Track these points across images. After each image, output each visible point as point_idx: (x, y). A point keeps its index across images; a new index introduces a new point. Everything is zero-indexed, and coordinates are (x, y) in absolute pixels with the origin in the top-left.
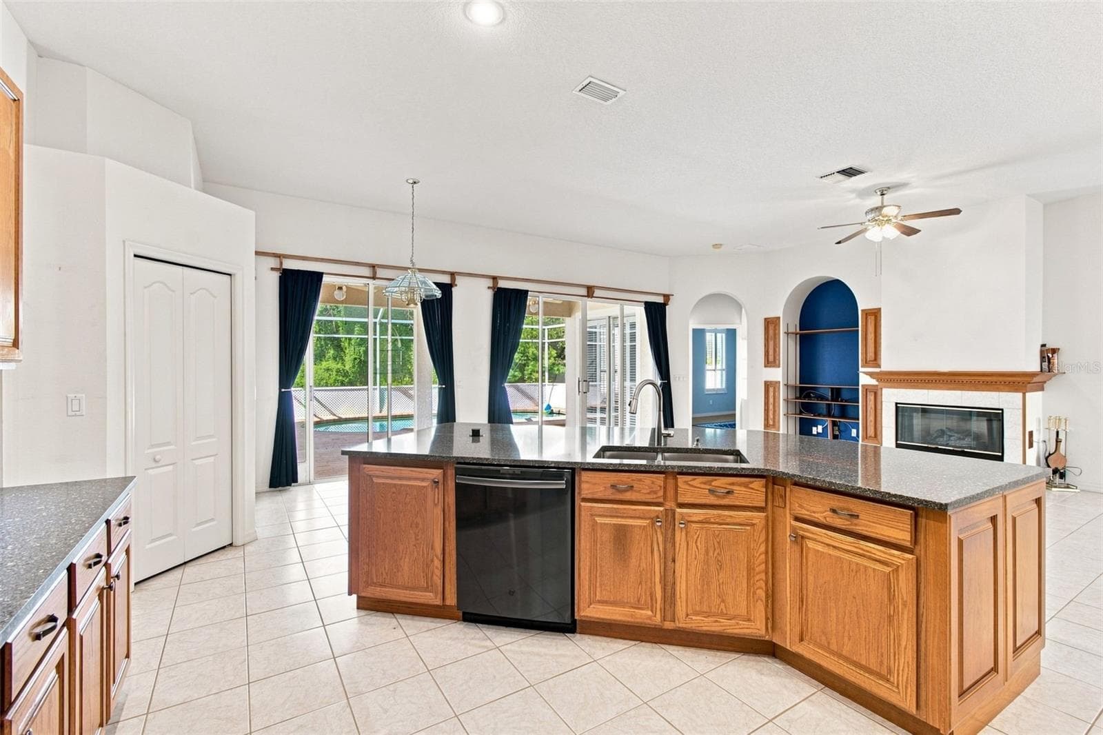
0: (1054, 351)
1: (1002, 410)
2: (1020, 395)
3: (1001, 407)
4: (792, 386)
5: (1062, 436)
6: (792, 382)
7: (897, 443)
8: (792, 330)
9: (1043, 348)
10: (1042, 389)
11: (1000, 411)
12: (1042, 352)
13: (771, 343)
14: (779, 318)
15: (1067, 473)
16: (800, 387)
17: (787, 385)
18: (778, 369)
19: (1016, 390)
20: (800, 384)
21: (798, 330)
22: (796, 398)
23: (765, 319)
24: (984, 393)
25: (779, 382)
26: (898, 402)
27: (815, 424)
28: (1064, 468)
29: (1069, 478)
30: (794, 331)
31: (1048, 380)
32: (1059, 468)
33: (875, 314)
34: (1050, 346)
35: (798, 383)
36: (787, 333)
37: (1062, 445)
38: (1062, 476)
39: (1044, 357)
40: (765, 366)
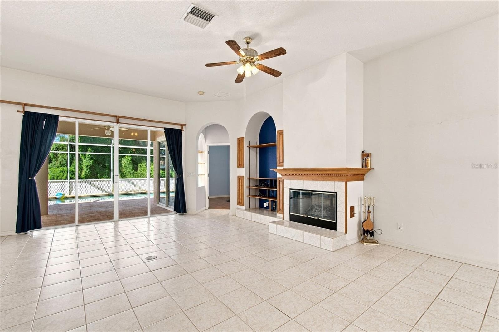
0: (368, 155)
1: (336, 193)
2: (344, 183)
3: (335, 191)
4: (253, 179)
5: (371, 209)
6: (253, 176)
7: (290, 214)
8: (253, 144)
9: (363, 153)
10: (363, 179)
11: (335, 194)
12: (363, 156)
13: (240, 153)
14: (244, 137)
15: (375, 233)
16: (259, 179)
17: (249, 179)
18: (243, 168)
19: (342, 180)
20: (259, 177)
21: (258, 144)
22: (256, 186)
23: (238, 139)
24: (328, 182)
25: (244, 176)
26: (291, 188)
27: (266, 201)
28: (372, 229)
29: (376, 236)
30: (255, 145)
31: (366, 174)
32: (369, 230)
33: (282, 132)
34: (367, 152)
35: (258, 176)
36: (249, 147)
37: (371, 215)
38: (372, 234)
39: (363, 159)
40: (238, 167)
